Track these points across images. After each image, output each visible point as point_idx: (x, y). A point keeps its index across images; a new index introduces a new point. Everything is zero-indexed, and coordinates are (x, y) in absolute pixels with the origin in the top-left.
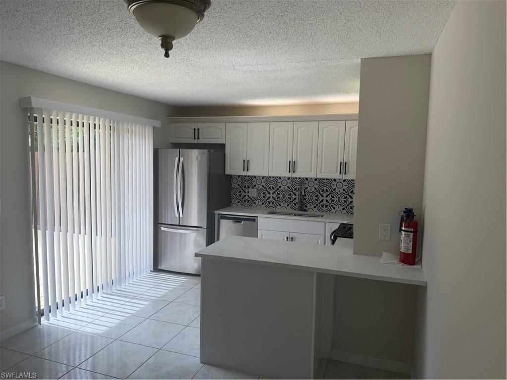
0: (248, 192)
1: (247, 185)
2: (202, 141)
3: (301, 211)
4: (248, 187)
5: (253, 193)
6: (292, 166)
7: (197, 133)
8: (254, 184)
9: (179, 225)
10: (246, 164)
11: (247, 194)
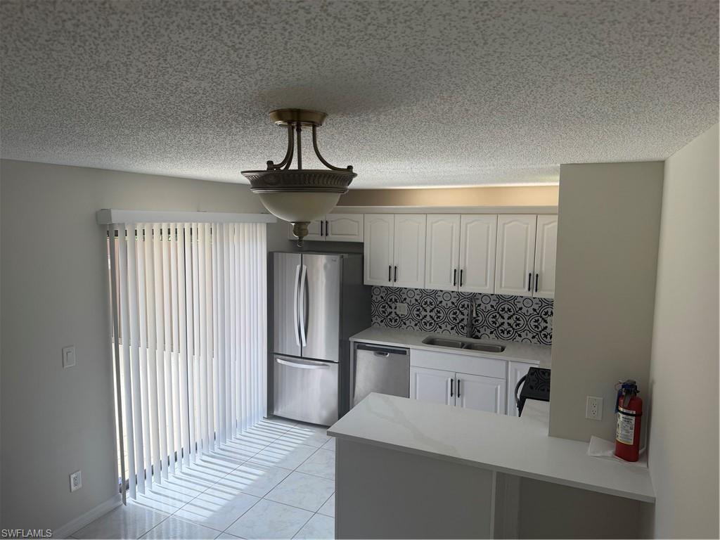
0: (396, 308)
1: (393, 297)
2: (331, 238)
3: (471, 337)
4: (396, 301)
5: (402, 309)
6: (459, 276)
7: (324, 227)
8: (404, 296)
9: (301, 358)
10: (393, 272)
11: (393, 310)
